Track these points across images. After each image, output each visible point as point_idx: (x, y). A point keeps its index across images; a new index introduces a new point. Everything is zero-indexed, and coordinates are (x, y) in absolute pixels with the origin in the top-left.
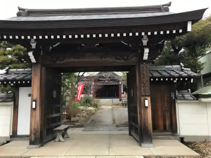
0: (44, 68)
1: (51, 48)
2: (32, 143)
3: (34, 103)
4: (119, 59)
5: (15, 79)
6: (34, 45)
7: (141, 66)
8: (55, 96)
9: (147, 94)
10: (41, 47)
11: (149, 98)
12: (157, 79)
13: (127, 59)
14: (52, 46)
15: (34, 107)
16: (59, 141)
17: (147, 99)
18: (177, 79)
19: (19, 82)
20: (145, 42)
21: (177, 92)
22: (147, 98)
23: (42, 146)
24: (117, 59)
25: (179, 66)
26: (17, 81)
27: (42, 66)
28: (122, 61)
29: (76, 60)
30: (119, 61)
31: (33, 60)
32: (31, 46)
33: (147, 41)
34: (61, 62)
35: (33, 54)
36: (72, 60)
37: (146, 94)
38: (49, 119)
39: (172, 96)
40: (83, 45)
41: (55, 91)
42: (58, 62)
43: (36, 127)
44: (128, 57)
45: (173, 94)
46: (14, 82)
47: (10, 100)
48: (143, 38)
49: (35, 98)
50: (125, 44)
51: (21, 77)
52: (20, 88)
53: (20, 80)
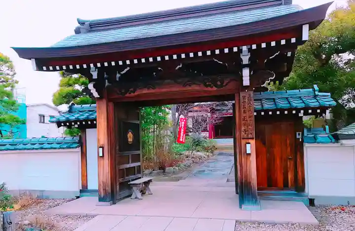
0: (111, 105)
1: (118, 75)
2: (101, 200)
3: (101, 149)
4: (209, 85)
5: (78, 118)
6: (95, 75)
7: (242, 94)
8: (130, 140)
9: (250, 136)
10: (105, 76)
11: (253, 142)
12: (270, 113)
13: (222, 86)
14: (119, 73)
15: (101, 155)
16: (136, 198)
17: (249, 143)
19: (84, 123)
20: (245, 60)
21: (305, 131)
22: (250, 141)
23: (114, 203)
24: (207, 86)
25: (311, 90)
26: (81, 122)
27: (109, 101)
28: (215, 88)
29: (152, 91)
30: (209, 89)
31: (96, 95)
32: (92, 75)
33: (248, 57)
34: (132, 94)
35: (94, 86)
36: (145, 91)
37: (248, 136)
38: (123, 169)
39: (298, 137)
40: (159, 68)
41: (130, 133)
42: (127, 95)
43: (105, 181)
44: (222, 83)
45: (299, 134)
46: (78, 123)
47: (76, 145)
48: (242, 53)
49: (102, 143)
50: (219, 62)
51: (85, 116)
52: (87, 130)
53: (84, 120)
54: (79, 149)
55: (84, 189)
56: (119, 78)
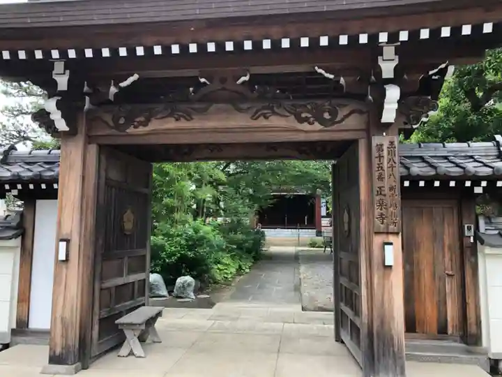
0: (93, 149)
1: (113, 90)
2: (55, 359)
3: (63, 245)
4: (306, 120)
5: (18, 176)
6: (62, 82)
7: (376, 140)
8: (128, 226)
9: (392, 228)
10: (86, 89)
11: (397, 241)
12: (422, 184)
13: (332, 122)
14: (116, 85)
15: (62, 257)
16: (131, 353)
17: (391, 244)
18: (484, 184)
19: (31, 186)
20: (388, 68)
21: (482, 222)
22: (391, 238)
23: (85, 367)
24: (301, 120)
25: (490, 144)
26: (25, 183)
27: (89, 139)
28: (317, 126)
29: (183, 124)
30: (306, 126)
31: (62, 125)
32: (55, 83)
33: (393, 64)
34: (141, 130)
35: (59, 106)
36: (171, 124)
37: (388, 228)
38: (108, 289)
39: (467, 233)
40: (203, 80)
41: (129, 212)
42: (131, 130)
43: (67, 315)
44: (334, 113)
45: (469, 229)
46: (19, 187)
48: (382, 55)
49: (66, 231)
50: (327, 75)
51: (37, 169)
52: (39, 202)
53: (32, 180)
54: (17, 242)
55: (22, 328)
56: (116, 95)
